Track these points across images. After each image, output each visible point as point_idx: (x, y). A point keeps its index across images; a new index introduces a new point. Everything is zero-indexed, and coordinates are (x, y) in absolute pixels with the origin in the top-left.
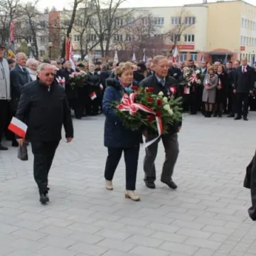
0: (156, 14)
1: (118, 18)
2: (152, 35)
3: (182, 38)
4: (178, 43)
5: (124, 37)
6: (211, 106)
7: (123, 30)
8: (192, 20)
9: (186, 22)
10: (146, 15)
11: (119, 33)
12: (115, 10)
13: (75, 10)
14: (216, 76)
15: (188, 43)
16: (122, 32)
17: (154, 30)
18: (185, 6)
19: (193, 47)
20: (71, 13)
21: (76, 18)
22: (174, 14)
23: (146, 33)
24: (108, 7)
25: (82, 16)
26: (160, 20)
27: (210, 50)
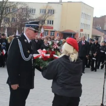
0: (30, 7)
1: (7, 8)
2: (28, 19)
3: (46, 22)
4: (44, 25)
5: (11, 20)
7: (11, 15)
8: (52, 12)
9: (49, 13)
10: (25, 7)
11: (8, 16)
12: (6, 2)
15: (49, 25)
17: (29, 16)
18: (49, 3)
19: (52, 28)
22: (42, 7)
26: (33, 11)
27: (62, 30)
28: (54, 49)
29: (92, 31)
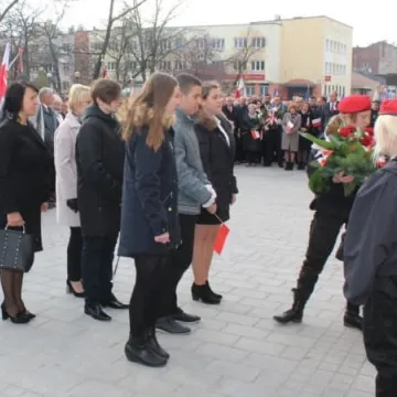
0: (214, 34)
1: (165, 40)
2: (209, 62)
3: (249, 65)
4: (244, 72)
5: (173, 65)
6: (293, 156)
7: (172, 55)
8: (260, 42)
9: (254, 45)
10: (202, 36)
11: (167, 59)
12: (161, 29)
13: (109, 30)
14: (299, 115)
15: (256, 72)
16: (170, 58)
17: (211, 55)
18: (252, 23)
19: (263, 77)
20: (105, 34)
21: (111, 40)
22: (238, 34)
23: (202, 59)
24: (152, 26)
25: (119, 38)
26: (220, 43)
27: (285, 80)
28: (270, 126)
29: (352, 81)
